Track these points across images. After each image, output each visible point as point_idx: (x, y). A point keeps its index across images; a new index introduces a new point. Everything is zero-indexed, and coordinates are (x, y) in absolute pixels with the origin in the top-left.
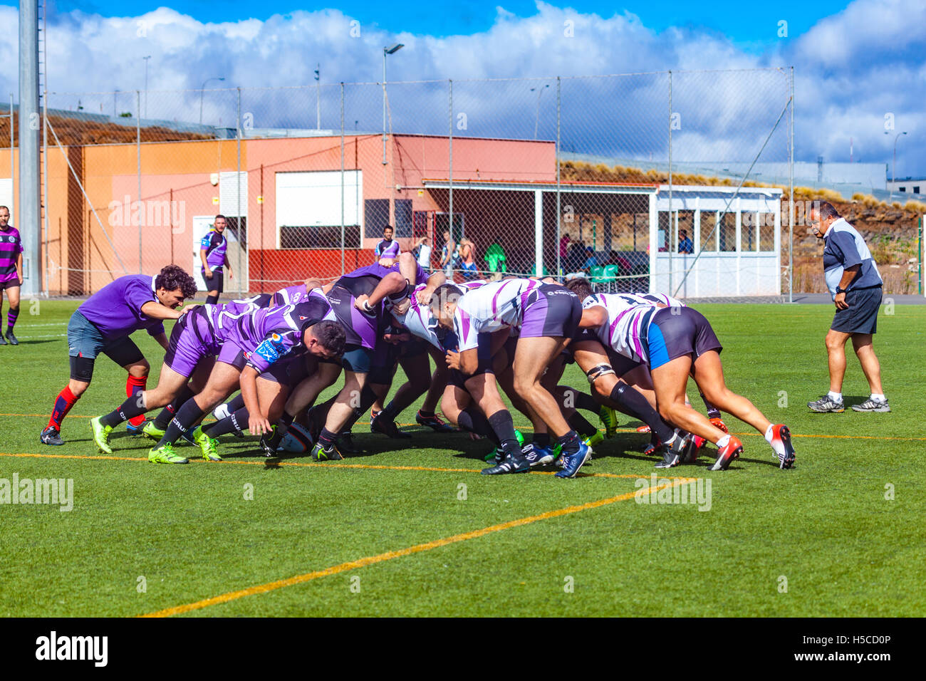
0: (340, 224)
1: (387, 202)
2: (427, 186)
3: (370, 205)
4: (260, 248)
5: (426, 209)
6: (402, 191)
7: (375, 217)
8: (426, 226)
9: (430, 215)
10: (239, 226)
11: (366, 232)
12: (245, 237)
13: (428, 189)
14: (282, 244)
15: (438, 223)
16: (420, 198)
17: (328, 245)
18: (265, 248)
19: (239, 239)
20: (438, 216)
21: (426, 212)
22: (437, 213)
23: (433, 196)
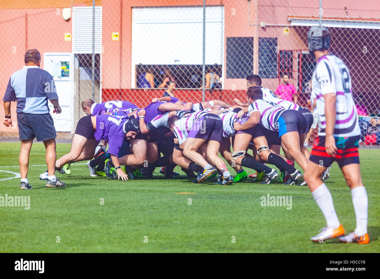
0: (200, 63)
1: (250, 40)
2: (293, 24)
3: (232, 43)
4: (119, 88)
5: (291, 49)
6: (267, 29)
7: (237, 56)
8: (291, 67)
9: (296, 55)
10: (93, 64)
11: (227, 72)
12: (98, 76)
13: (294, 27)
14: (138, 84)
15: (304, 63)
16: (286, 36)
17: (186, 85)
18: (123, 88)
19: (93, 77)
20: (304, 55)
21: (292, 52)
22: (304, 52)
23: (300, 35)
